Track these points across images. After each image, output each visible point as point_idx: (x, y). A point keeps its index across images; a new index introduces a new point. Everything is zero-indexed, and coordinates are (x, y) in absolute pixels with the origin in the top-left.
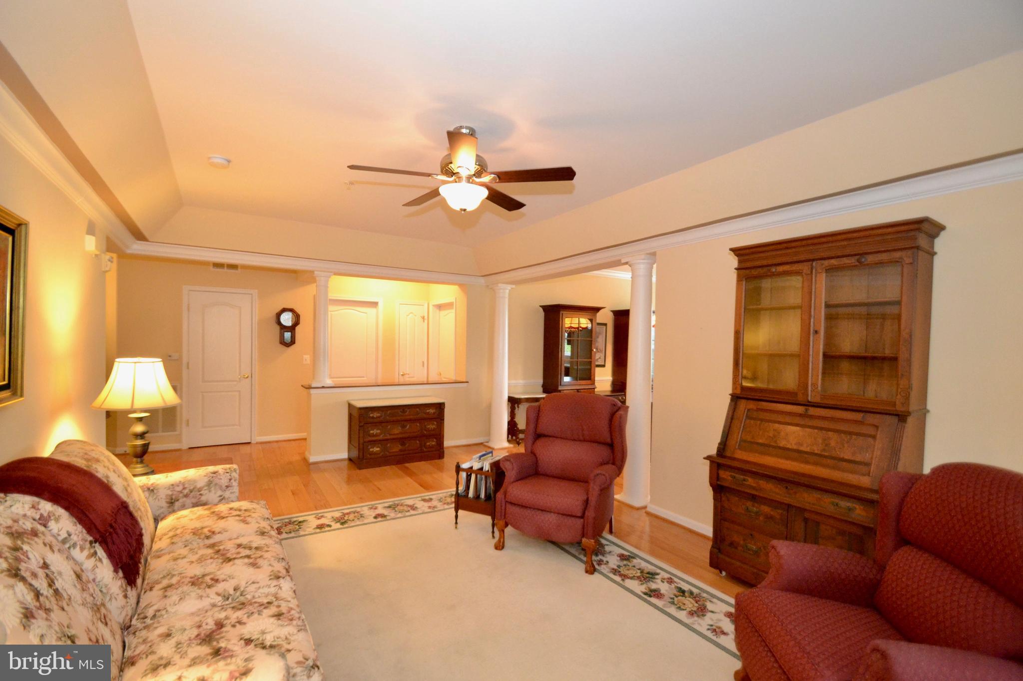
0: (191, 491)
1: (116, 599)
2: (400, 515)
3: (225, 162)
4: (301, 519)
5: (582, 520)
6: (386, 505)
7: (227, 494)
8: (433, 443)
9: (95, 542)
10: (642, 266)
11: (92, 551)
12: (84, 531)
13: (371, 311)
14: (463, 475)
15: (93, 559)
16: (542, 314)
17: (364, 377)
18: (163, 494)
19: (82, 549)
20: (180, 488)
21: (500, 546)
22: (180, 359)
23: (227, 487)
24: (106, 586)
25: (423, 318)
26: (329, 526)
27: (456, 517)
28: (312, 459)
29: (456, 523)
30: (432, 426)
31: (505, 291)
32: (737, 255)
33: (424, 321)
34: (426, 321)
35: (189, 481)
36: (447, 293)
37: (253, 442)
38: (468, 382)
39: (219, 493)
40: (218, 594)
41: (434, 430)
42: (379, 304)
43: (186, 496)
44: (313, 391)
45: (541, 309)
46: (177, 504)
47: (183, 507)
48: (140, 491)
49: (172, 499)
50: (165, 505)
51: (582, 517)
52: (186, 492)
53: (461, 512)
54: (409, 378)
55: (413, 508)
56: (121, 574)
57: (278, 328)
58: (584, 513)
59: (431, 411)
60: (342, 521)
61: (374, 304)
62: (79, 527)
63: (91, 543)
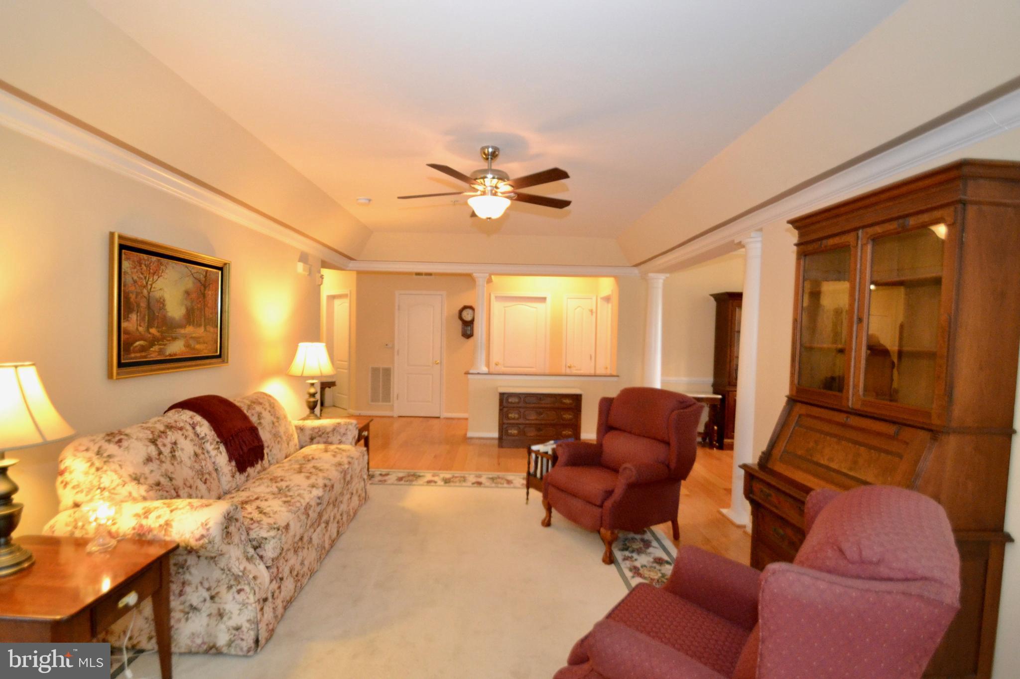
0: (323, 433)
1: (225, 476)
2: (493, 485)
3: (367, 201)
4: (421, 474)
5: (600, 510)
6: (491, 476)
7: (344, 439)
8: (570, 433)
9: (221, 443)
10: (759, 245)
11: (217, 446)
12: (215, 435)
13: (539, 306)
14: (533, 456)
15: (216, 451)
16: (713, 303)
17: (533, 368)
18: (308, 433)
19: (211, 444)
20: (317, 431)
21: (547, 523)
22: (393, 348)
23: (344, 434)
24: (221, 467)
25: (591, 311)
26: (435, 482)
27: (528, 493)
28: (470, 434)
29: (527, 499)
30: (568, 416)
31: (659, 281)
32: (796, 228)
33: (592, 314)
34: (594, 315)
35: (323, 426)
36: (607, 285)
37: (441, 417)
38: (618, 376)
39: (339, 437)
40: (277, 487)
41: (571, 420)
42: (547, 299)
43: (320, 436)
44: (470, 376)
45: (712, 299)
46: (315, 441)
47: (318, 443)
48: (294, 428)
49: (312, 437)
50: (308, 440)
51: (601, 506)
52: (320, 433)
53: (531, 491)
54: (577, 370)
55: (509, 482)
56: (234, 463)
57: (460, 323)
58: (603, 503)
59: (567, 401)
60: (447, 481)
61: (543, 300)
62: (213, 433)
63: (217, 442)
